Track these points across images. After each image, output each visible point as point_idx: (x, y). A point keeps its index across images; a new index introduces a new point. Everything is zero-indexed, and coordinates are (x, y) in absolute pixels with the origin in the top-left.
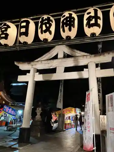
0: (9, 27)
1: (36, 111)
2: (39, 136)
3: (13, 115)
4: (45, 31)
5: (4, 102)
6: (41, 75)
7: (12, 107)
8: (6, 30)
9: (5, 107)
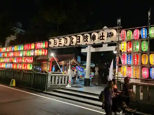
0: (73, 39)
1: (95, 69)
2: (97, 84)
3: (82, 72)
4: (86, 41)
5: (75, 65)
6: (94, 48)
7: (81, 67)
8: (72, 40)
9: (77, 67)
